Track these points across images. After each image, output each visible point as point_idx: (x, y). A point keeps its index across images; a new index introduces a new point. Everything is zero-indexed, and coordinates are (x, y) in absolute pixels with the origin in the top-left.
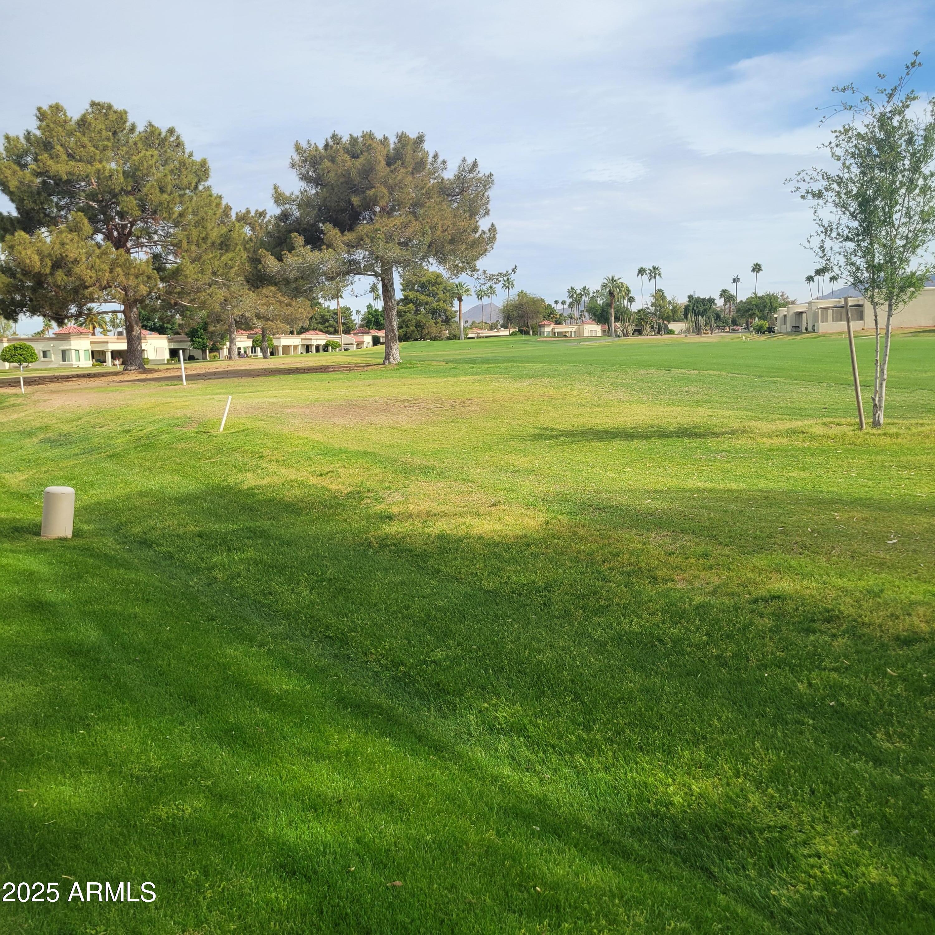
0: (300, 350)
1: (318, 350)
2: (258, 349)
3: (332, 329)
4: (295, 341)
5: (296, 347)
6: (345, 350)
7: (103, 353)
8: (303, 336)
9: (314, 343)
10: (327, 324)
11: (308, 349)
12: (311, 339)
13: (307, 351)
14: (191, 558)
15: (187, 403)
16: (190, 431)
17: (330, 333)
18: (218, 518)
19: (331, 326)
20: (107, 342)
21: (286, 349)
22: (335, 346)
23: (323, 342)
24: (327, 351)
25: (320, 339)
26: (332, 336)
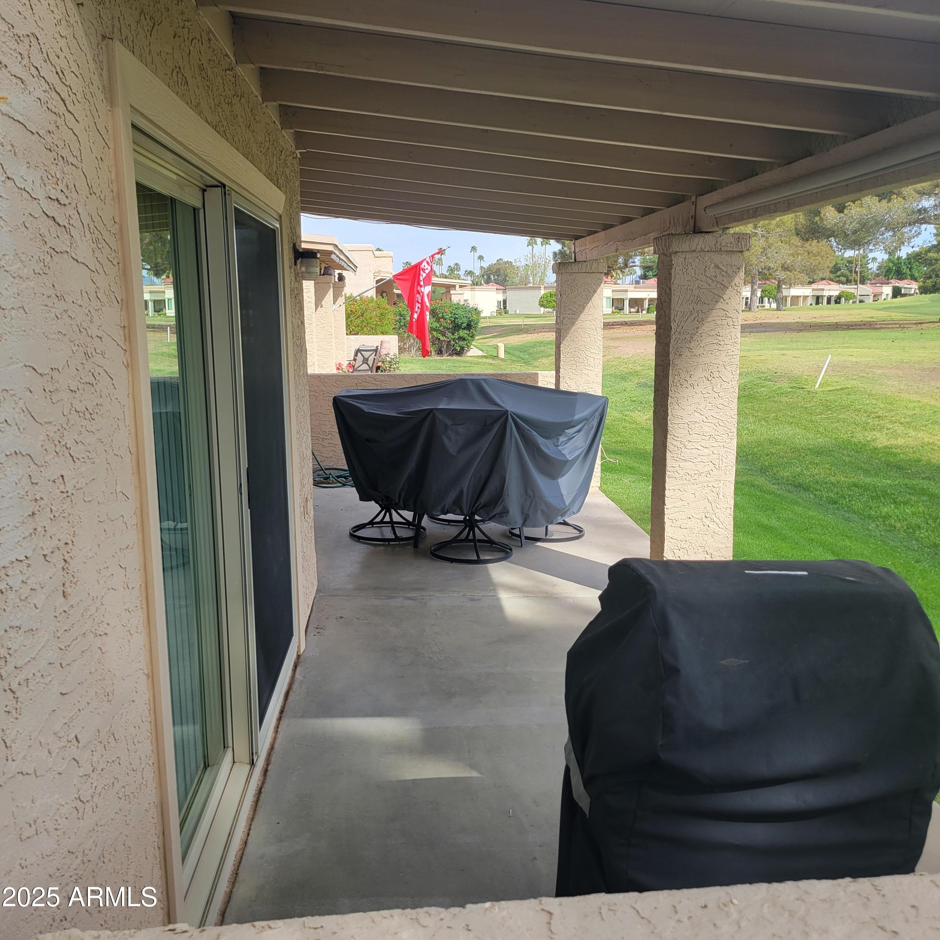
0: (810, 301)
1: (829, 302)
2: (766, 299)
3: (843, 279)
4: (807, 291)
5: (806, 297)
6: (861, 301)
7: (622, 300)
8: (814, 286)
9: (826, 293)
10: (839, 273)
11: (818, 300)
12: (823, 290)
13: (817, 303)
14: (858, 505)
15: (763, 358)
16: (785, 386)
17: (843, 283)
18: (866, 472)
19: (842, 275)
20: (627, 291)
21: (795, 299)
22: (848, 297)
23: (836, 293)
24: (839, 303)
25: (833, 290)
26: (845, 286)
